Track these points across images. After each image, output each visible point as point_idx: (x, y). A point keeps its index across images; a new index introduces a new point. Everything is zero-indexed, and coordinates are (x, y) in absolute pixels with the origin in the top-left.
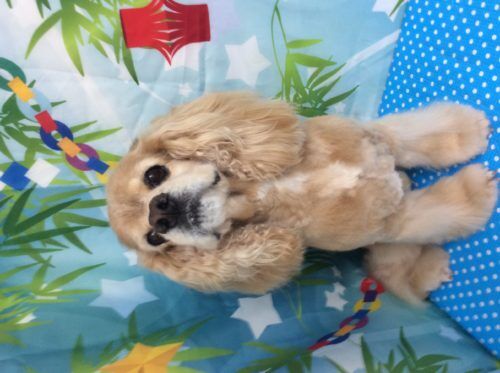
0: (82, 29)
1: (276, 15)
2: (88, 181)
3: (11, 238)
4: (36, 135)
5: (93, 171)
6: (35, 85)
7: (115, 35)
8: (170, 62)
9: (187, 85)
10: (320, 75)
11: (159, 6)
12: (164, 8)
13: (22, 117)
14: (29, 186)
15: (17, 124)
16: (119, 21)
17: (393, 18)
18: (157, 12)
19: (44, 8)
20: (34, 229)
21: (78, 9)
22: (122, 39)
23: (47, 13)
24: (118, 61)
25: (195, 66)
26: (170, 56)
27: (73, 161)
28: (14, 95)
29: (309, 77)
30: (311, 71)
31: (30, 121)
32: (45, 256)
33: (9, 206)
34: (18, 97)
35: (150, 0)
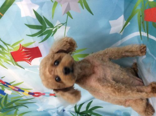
0: (1, 59)
2: (21, 94)
4: (2, 85)
5: (21, 92)
7: (11, 59)
11: (22, 50)
12: (24, 50)
14: (6, 95)
16: (11, 55)
22: (13, 60)
24: (15, 65)
26: (30, 63)
33: (4, 99)
35: (19, 49)
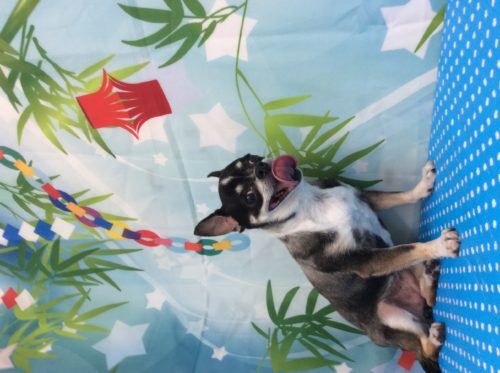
0: (51, 118)
1: (239, 78)
2: (99, 236)
3: (59, 272)
4: (48, 201)
5: (100, 228)
6: (33, 165)
7: (79, 119)
8: (137, 137)
9: (160, 155)
10: (319, 134)
11: (110, 89)
12: (115, 90)
13: (33, 188)
14: (56, 238)
15: (31, 194)
16: (79, 107)
17: (421, 53)
18: (110, 94)
19: (17, 105)
20: (73, 268)
21: (42, 102)
22: (86, 122)
23: (21, 110)
24: (90, 141)
25: (163, 137)
26: (135, 132)
27: (82, 220)
28: (21, 173)
29: (304, 138)
30: (306, 131)
31: (39, 191)
32: (86, 288)
33: (48, 250)
34: (25, 174)
35: (100, 86)
